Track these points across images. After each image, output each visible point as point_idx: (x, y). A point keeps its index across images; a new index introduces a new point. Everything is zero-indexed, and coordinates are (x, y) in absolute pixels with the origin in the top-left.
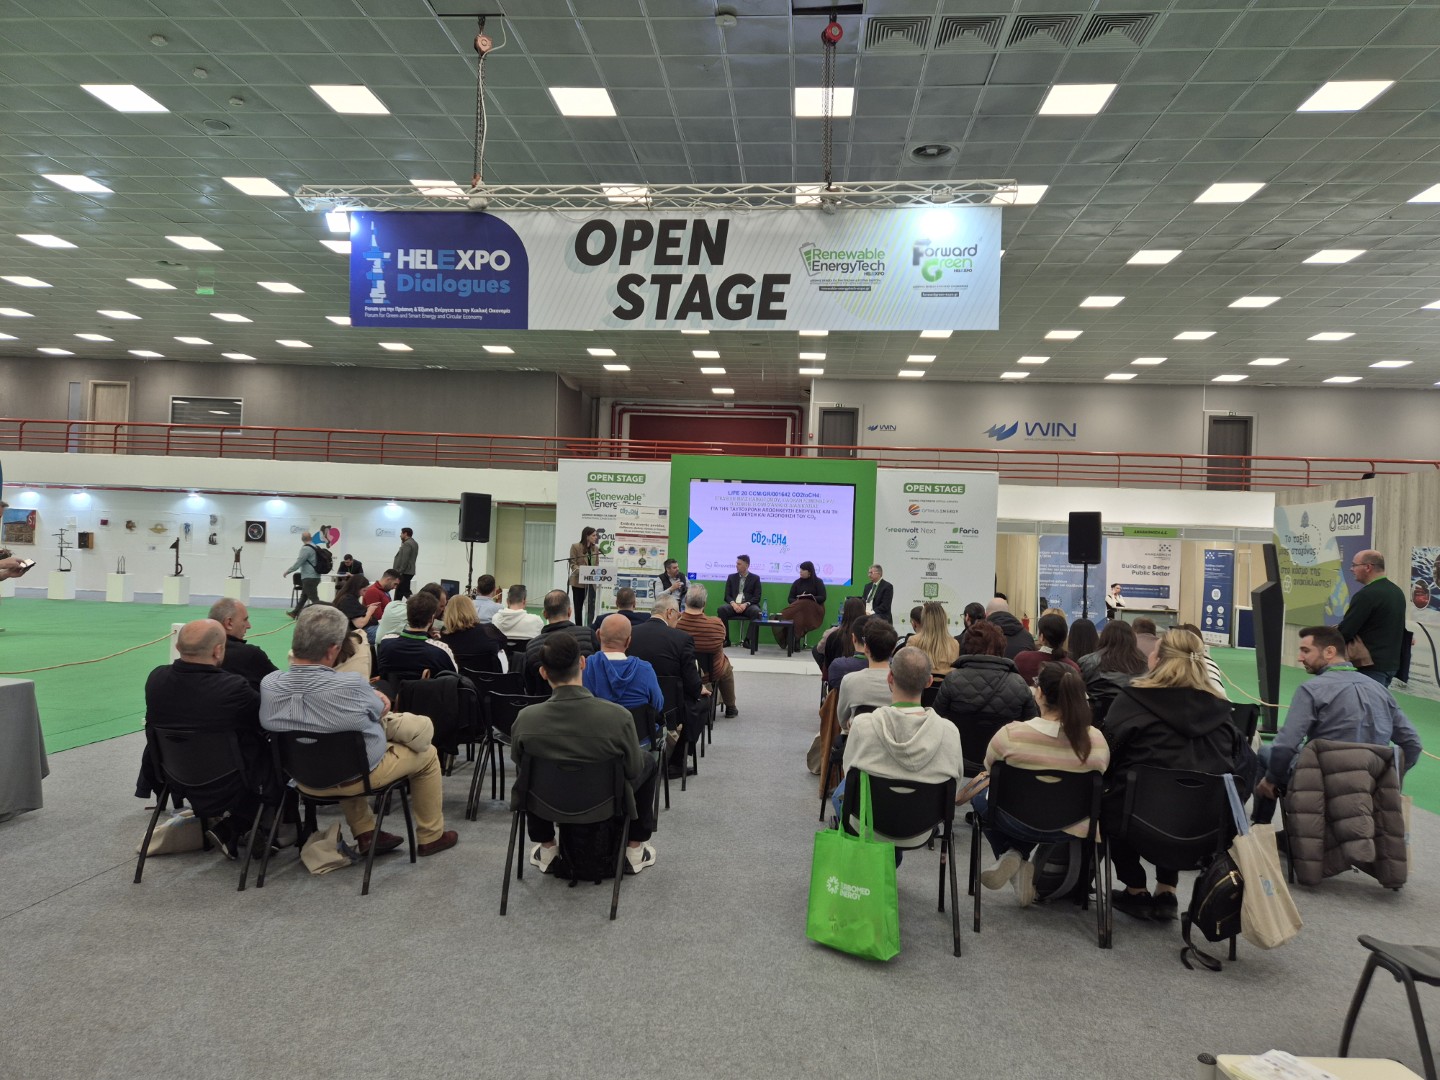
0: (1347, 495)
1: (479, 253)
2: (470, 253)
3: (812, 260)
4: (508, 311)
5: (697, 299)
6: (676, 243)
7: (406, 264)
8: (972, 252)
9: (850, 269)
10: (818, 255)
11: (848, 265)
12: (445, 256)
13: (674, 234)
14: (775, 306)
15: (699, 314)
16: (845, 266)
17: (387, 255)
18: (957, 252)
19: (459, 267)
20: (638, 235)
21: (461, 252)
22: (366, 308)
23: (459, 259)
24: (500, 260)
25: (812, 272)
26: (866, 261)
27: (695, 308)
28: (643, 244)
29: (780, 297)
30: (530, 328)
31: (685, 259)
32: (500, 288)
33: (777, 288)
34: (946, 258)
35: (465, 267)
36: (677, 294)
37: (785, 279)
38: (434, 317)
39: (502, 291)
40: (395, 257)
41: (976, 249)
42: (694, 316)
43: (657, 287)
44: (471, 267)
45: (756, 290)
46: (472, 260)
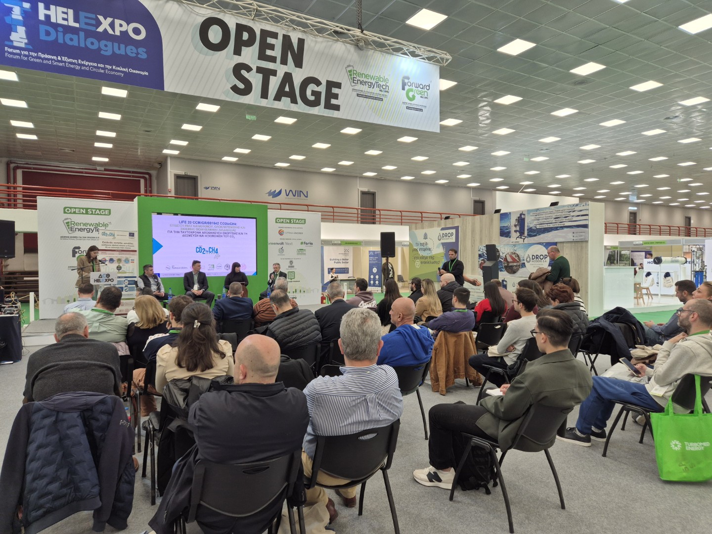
0: (445, 225)
1: (117, 22)
2: (109, 20)
3: (352, 76)
4: (147, 74)
5: (287, 89)
6: (272, 47)
7: (48, 17)
8: (428, 88)
9: (372, 87)
10: (356, 74)
11: (371, 83)
12: (86, 17)
13: (270, 40)
14: (333, 101)
15: (289, 99)
16: (369, 84)
17: (27, 5)
18: (421, 87)
19: (100, 29)
20: (245, 36)
21: (101, 18)
22: (6, 48)
23: (99, 23)
24: (137, 31)
25: (353, 84)
26: (380, 83)
27: (287, 95)
28: (250, 43)
29: (336, 96)
30: (166, 89)
31: (279, 60)
32: (138, 54)
33: (335, 90)
34: (417, 89)
35: (105, 30)
36: (274, 83)
37: (338, 85)
38: (78, 68)
39: (139, 56)
40: (35, 9)
41: (429, 86)
42: (286, 100)
43: (260, 76)
44: (110, 31)
45: (322, 89)
46: (112, 25)
